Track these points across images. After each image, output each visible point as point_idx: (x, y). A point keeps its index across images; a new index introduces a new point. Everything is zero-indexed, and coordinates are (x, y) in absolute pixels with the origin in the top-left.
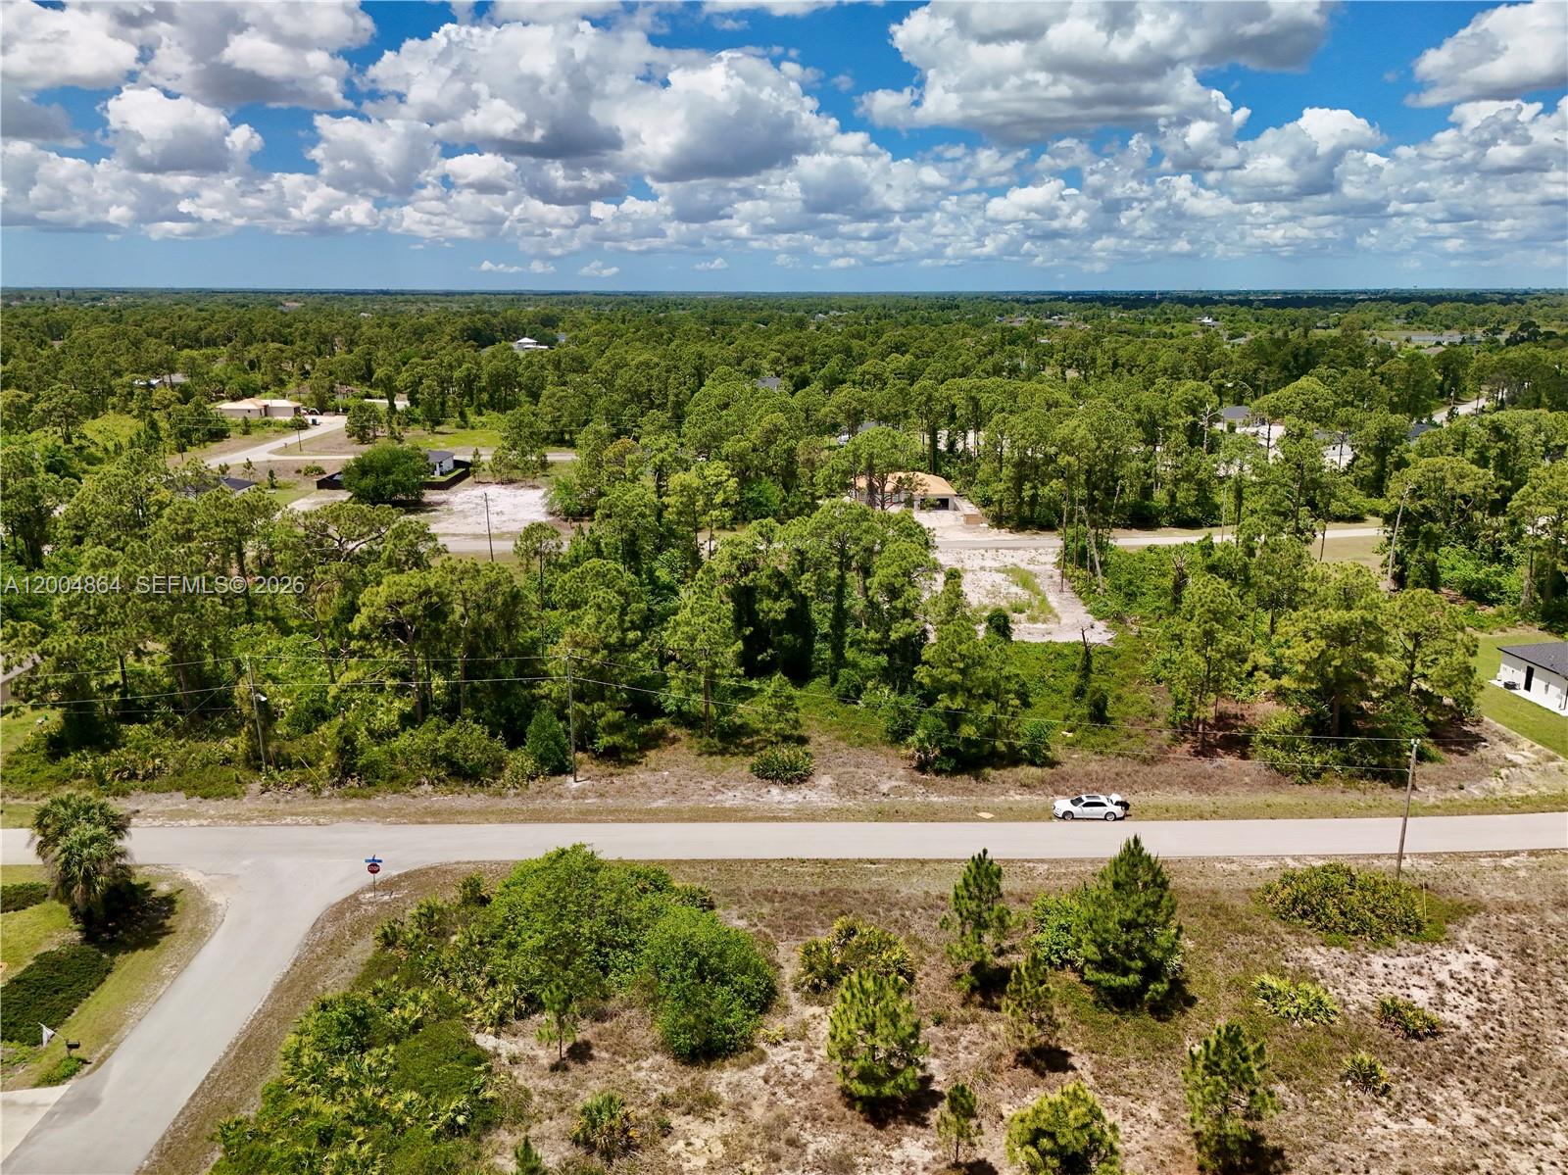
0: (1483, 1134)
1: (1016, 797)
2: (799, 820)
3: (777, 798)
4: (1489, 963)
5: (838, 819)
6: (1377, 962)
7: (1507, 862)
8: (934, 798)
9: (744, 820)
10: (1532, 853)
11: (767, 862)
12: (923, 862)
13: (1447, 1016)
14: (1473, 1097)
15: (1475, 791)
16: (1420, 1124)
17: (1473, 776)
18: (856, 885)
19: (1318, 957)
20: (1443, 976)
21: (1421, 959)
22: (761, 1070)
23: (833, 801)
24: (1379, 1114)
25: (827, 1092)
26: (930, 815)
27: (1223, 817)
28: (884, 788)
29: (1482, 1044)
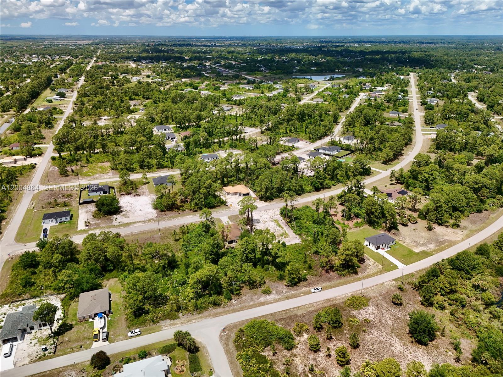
0: (378, 336)
1: (305, 289)
2: (275, 302)
3: (269, 298)
4: (374, 308)
5: (281, 301)
6: (361, 311)
7: (373, 288)
8: (293, 292)
9: (267, 304)
10: (376, 286)
11: (276, 312)
12: (298, 307)
13: (371, 319)
14: (376, 330)
15: (366, 273)
16: (371, 336)
17: (365, 270)
18: (292, 314)
19: (354, 312)
20: (369, 312)
21: (366, 310)
22: (298, 349)
23: (277, 297)
24: (367, 336)
25: (307, 350)
26: (294, 296)
27: (335, 287)
28: (284, 292)
29: (375, 322)
